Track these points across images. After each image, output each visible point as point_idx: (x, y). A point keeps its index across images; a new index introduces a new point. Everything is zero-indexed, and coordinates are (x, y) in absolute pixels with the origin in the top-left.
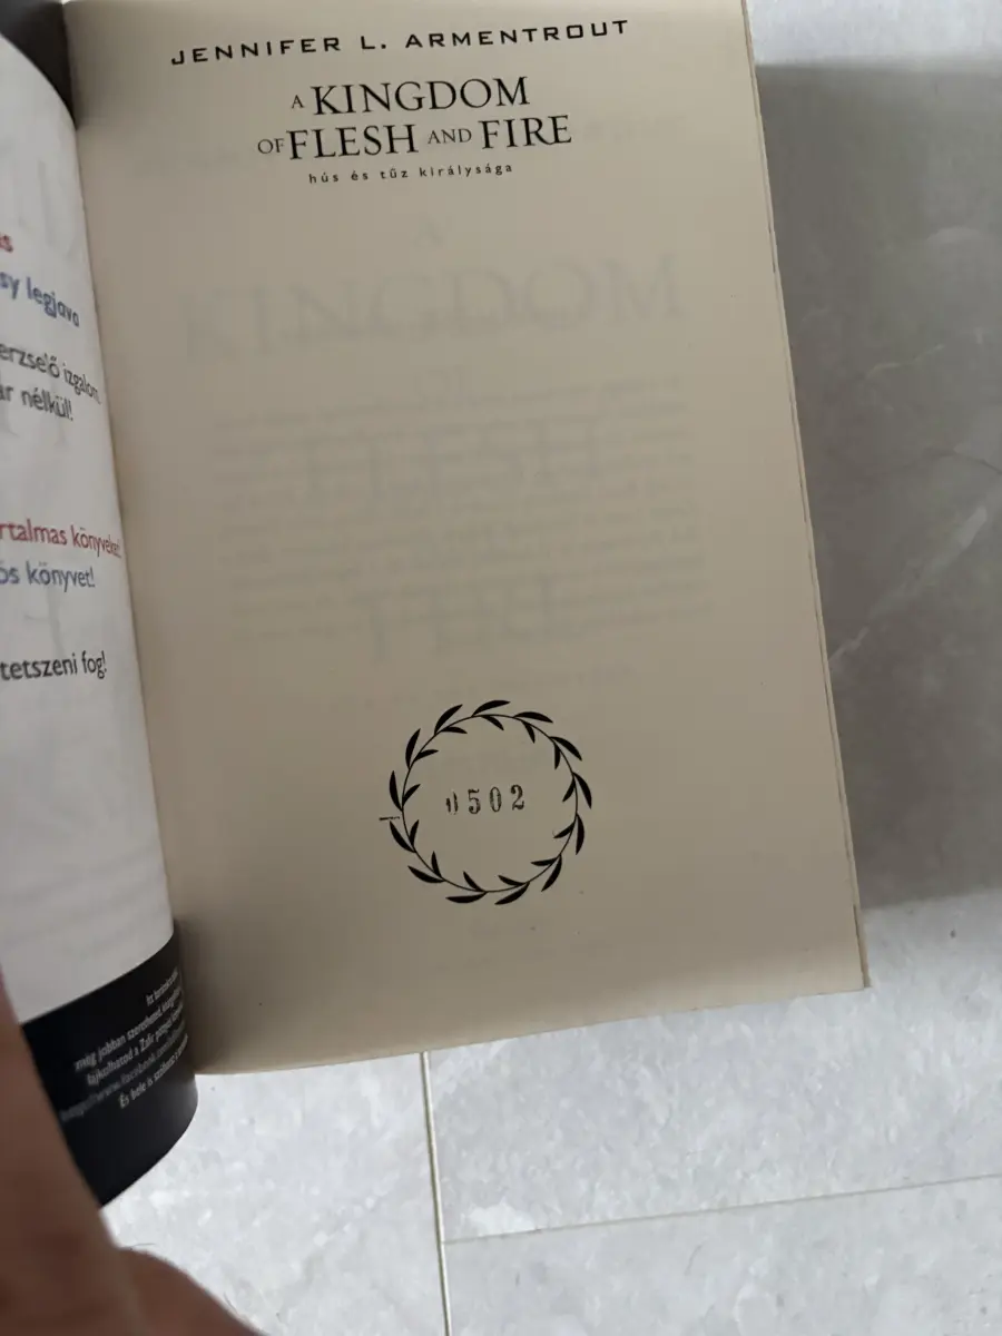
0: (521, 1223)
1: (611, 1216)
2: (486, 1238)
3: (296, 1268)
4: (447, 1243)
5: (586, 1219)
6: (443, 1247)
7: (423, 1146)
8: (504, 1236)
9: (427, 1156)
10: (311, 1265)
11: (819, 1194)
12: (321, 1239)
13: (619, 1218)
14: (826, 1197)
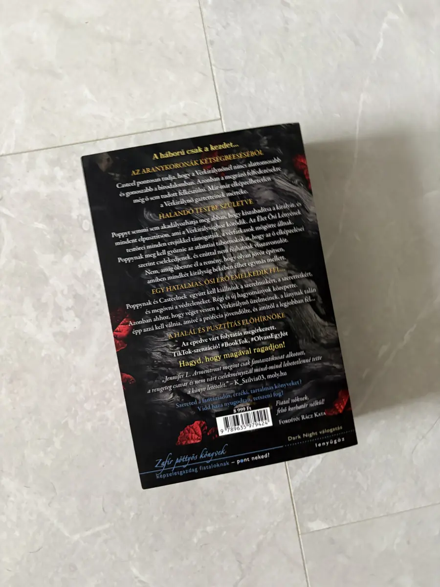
0: (324, 526)
1: (352, 521)
2: (313, 532)
3: (254, 547)
4: (302, 534)
5: (345, 523)
6: (300, 536)
7: (291, 504)
8: (319, 531)
9: (292, 507)
10: (259, 545)
11: (418, 507)
12: (261, 537)
13: (355, 521)
14: (420, 508)
